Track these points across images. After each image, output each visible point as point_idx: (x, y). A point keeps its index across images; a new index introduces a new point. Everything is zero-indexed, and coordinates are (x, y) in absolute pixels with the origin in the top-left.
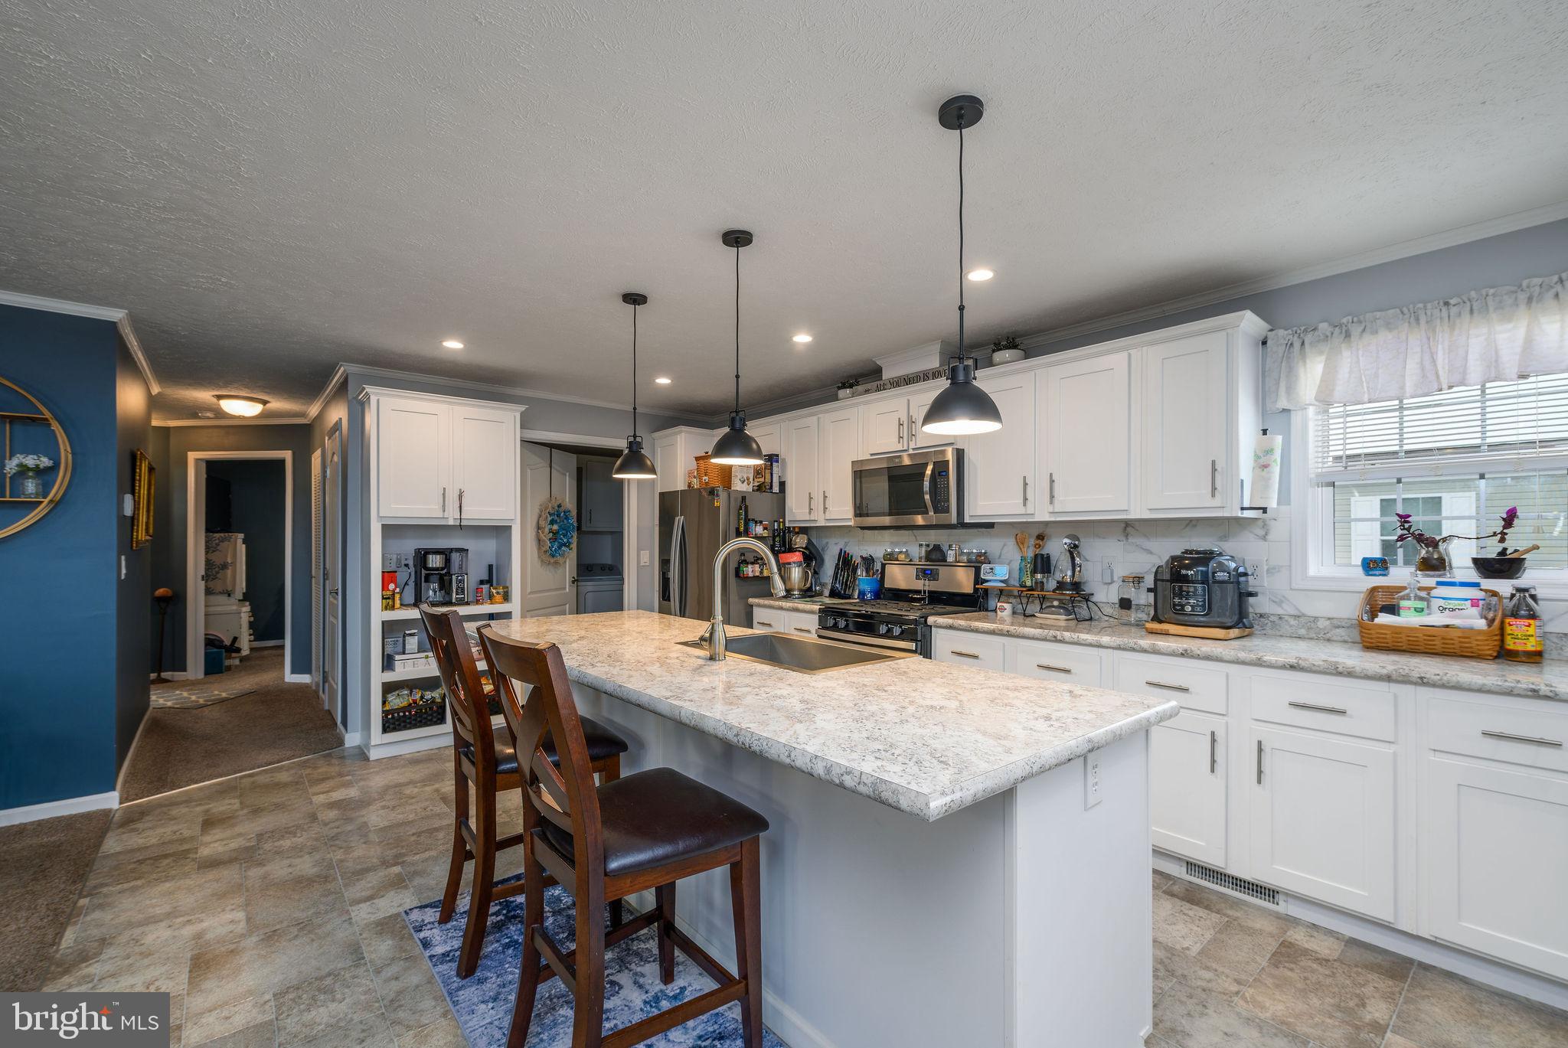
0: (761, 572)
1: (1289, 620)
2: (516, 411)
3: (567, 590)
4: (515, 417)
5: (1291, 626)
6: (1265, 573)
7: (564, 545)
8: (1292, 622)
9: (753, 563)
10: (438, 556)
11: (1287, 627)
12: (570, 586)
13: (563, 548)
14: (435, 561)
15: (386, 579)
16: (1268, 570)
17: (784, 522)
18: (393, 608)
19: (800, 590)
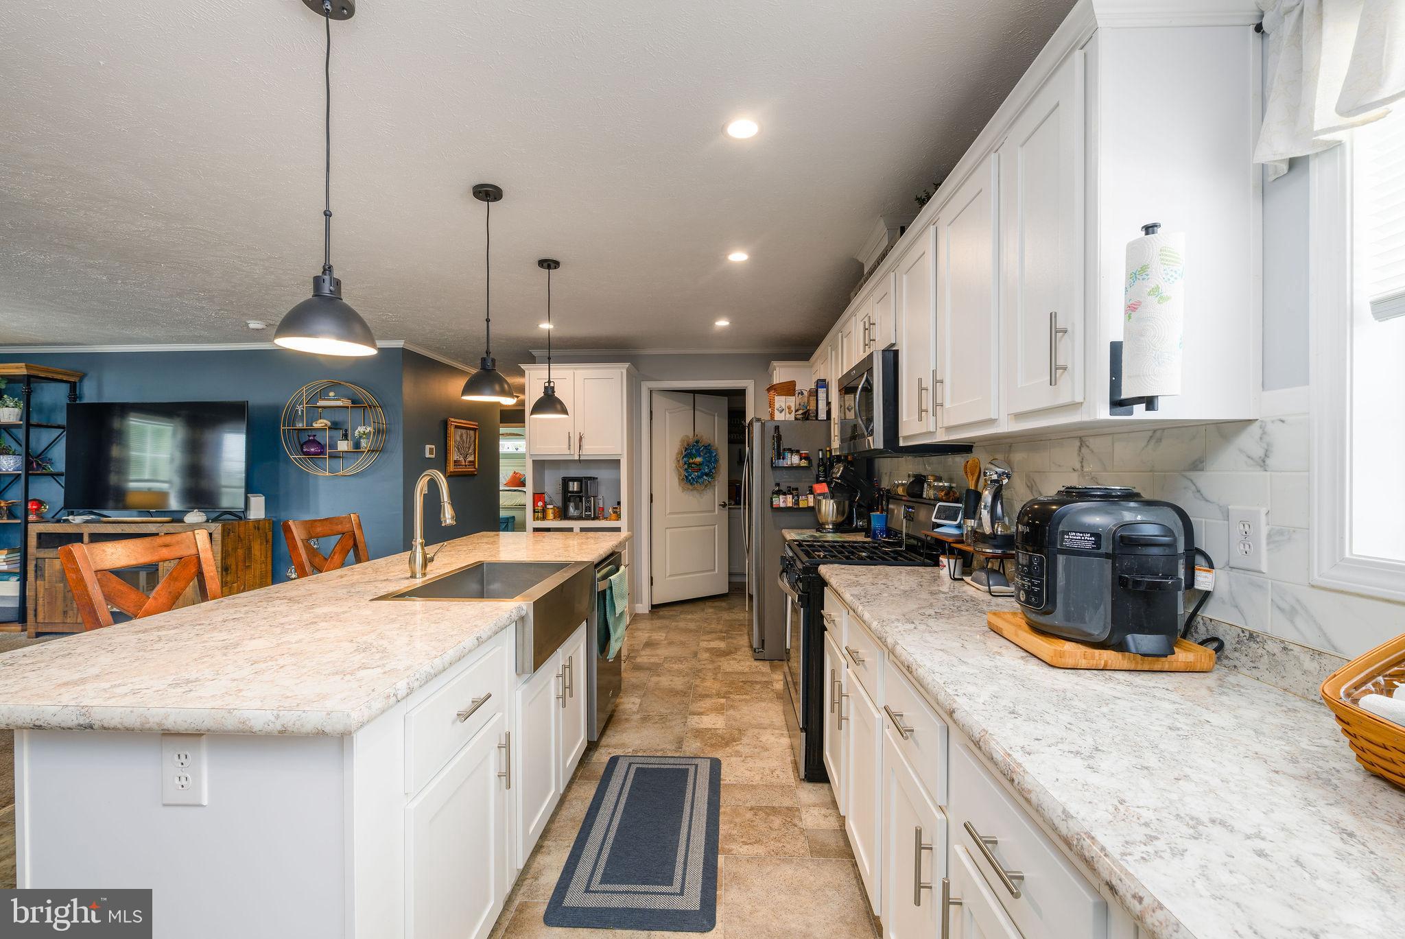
0: (797, 502)
1: (1302, 656)
2: (623, 368)
3: (717, 513)
4: (622, 373)
5: (1305, 672)
6: (1264, 542)
7: (707, 475)
8: (1309, 664)
9: (785, 494)
10: (575, 483)
11: (1298, 673)
12: (719, 509)
13: (705, 477)
14: (574, 487)
15: (536, 499)
16: (1269, 536)
17: (830, 451)
18: (544, 518)
19: (834, 524)
